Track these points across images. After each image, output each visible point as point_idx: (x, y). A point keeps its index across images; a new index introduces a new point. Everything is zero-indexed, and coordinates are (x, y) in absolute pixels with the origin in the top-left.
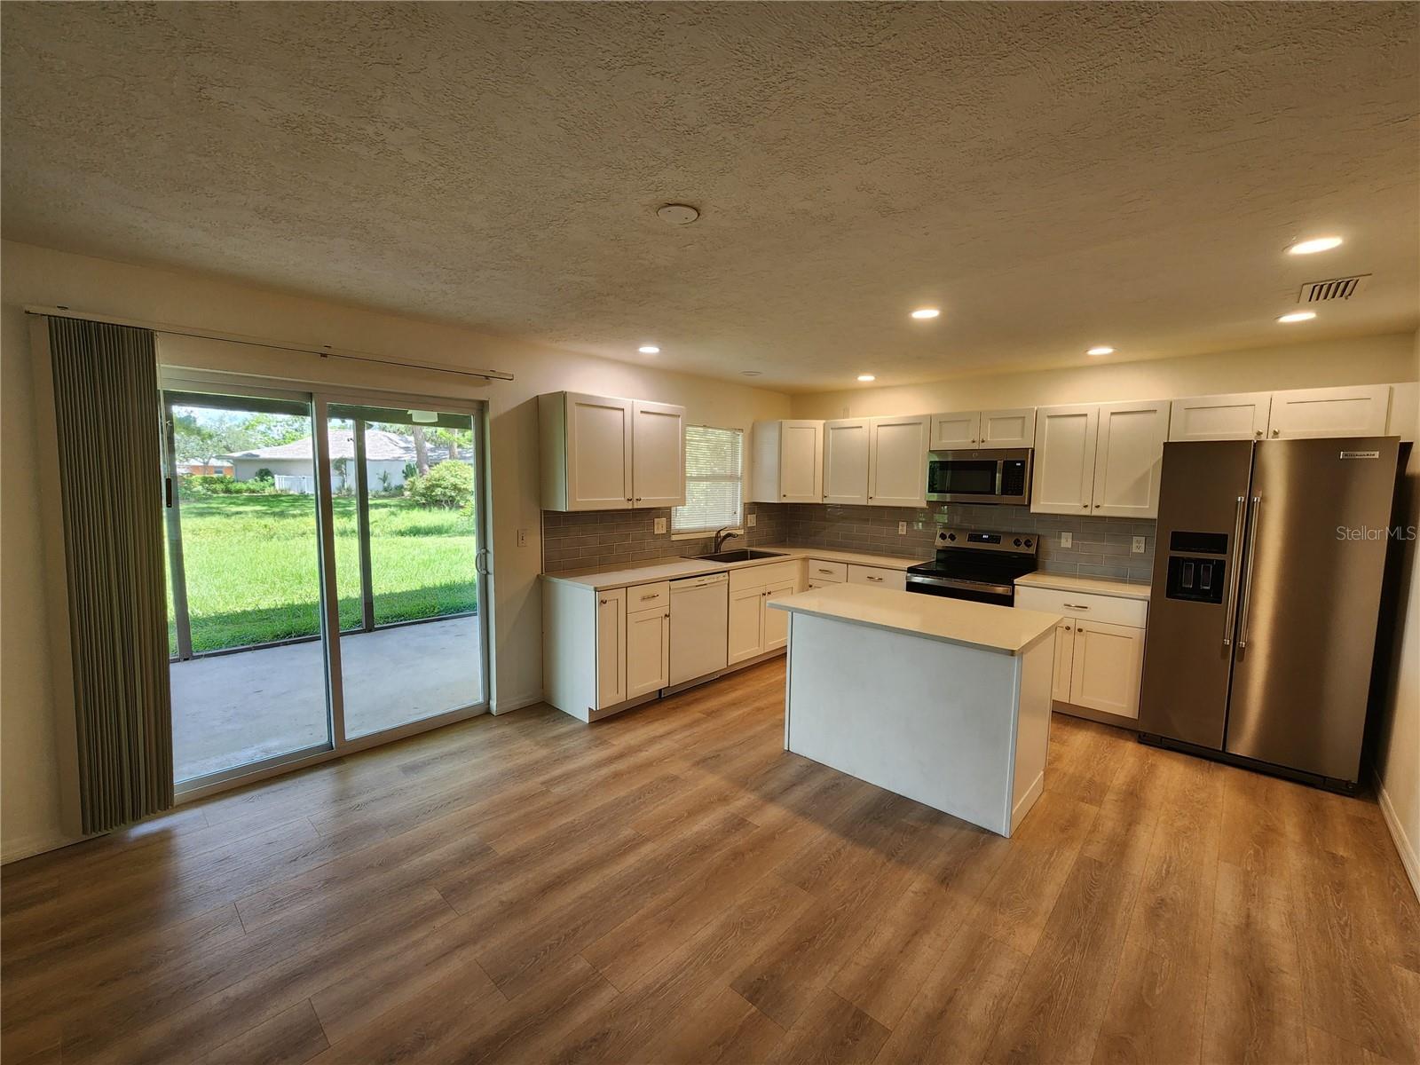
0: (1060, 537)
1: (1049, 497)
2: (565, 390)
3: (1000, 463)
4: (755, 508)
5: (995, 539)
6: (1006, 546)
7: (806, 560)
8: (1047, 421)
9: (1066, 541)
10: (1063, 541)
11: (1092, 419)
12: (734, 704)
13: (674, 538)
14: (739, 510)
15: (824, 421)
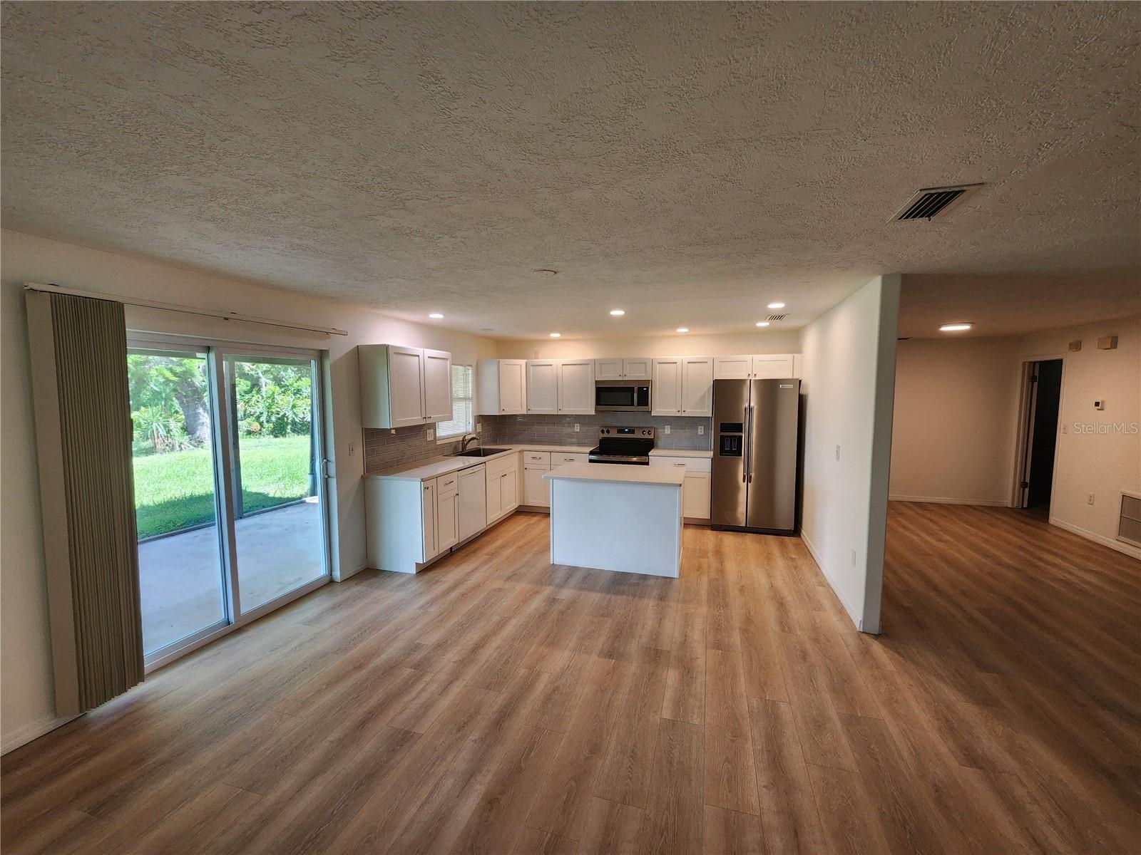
0: (664, 428)
1: (660, 407)
2: (387, 343)
3: (636, 388)
4: (482, 419)
5: (632, 431)
6: (638, 435)
7: (521, 452)
8: (658, 365)
9: (668, 430)
10: (666, 430)
11: (679, 364)
12: (503, 547)
13: (438, 443)
14: (471, 420)
15: (525, 361)
